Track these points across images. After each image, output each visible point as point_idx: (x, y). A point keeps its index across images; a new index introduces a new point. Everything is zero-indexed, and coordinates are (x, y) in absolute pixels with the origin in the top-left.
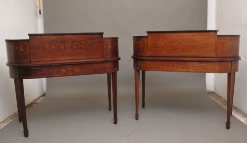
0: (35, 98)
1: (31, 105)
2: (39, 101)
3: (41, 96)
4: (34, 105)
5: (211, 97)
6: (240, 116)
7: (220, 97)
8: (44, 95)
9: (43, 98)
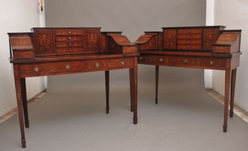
0: (37, 94)
1: (33, 99)
2: (40, 97)
3: (43, 92)
4: (36, 100)
5: (209, 93)
6: (237, 111)
7: (218, 93)
8: (45, 91)
9: (44, 94)
